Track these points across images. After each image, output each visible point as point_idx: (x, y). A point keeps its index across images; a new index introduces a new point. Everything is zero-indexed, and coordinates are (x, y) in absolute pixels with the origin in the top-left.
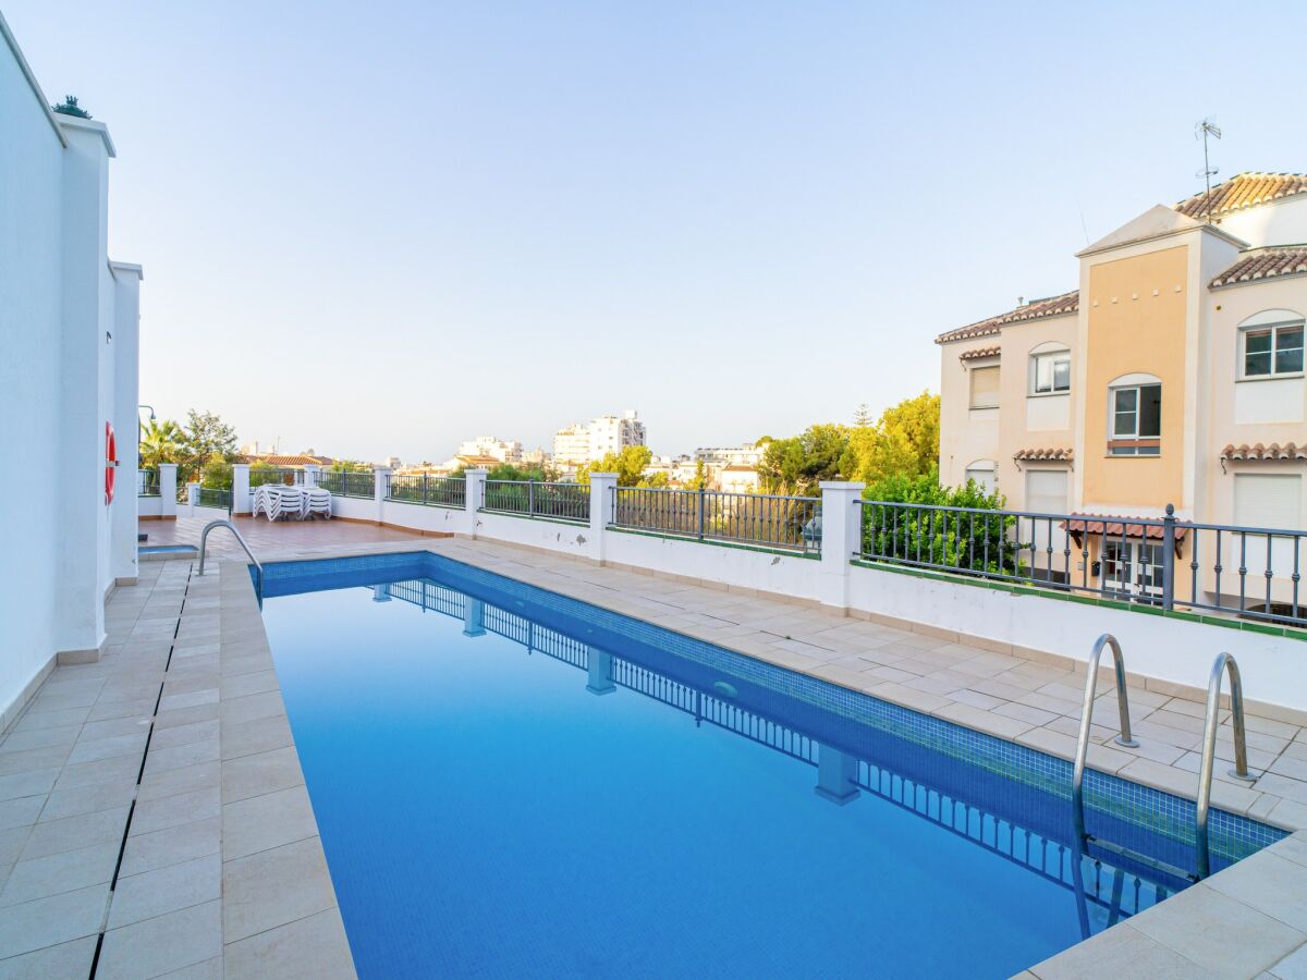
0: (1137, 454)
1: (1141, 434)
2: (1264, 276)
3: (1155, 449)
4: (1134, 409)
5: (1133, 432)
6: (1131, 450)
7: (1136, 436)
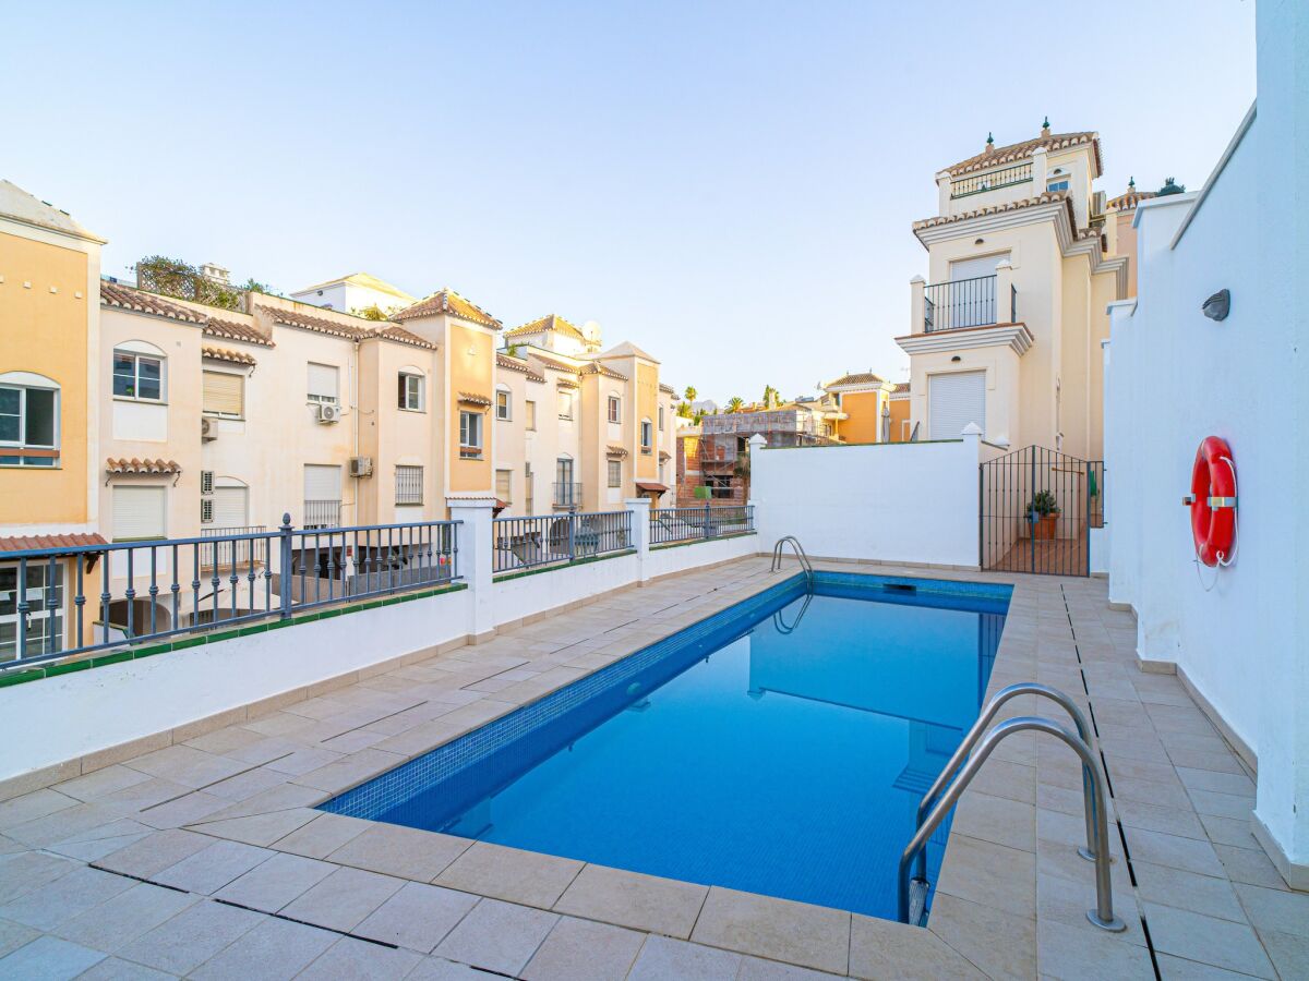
0: (22, 464)
1: (28, 442)
2: (143, 311)
3: (49, 459)
4: (17, 411)
5: (16, 437)
6: (15, 459)
7: (21, 443)
